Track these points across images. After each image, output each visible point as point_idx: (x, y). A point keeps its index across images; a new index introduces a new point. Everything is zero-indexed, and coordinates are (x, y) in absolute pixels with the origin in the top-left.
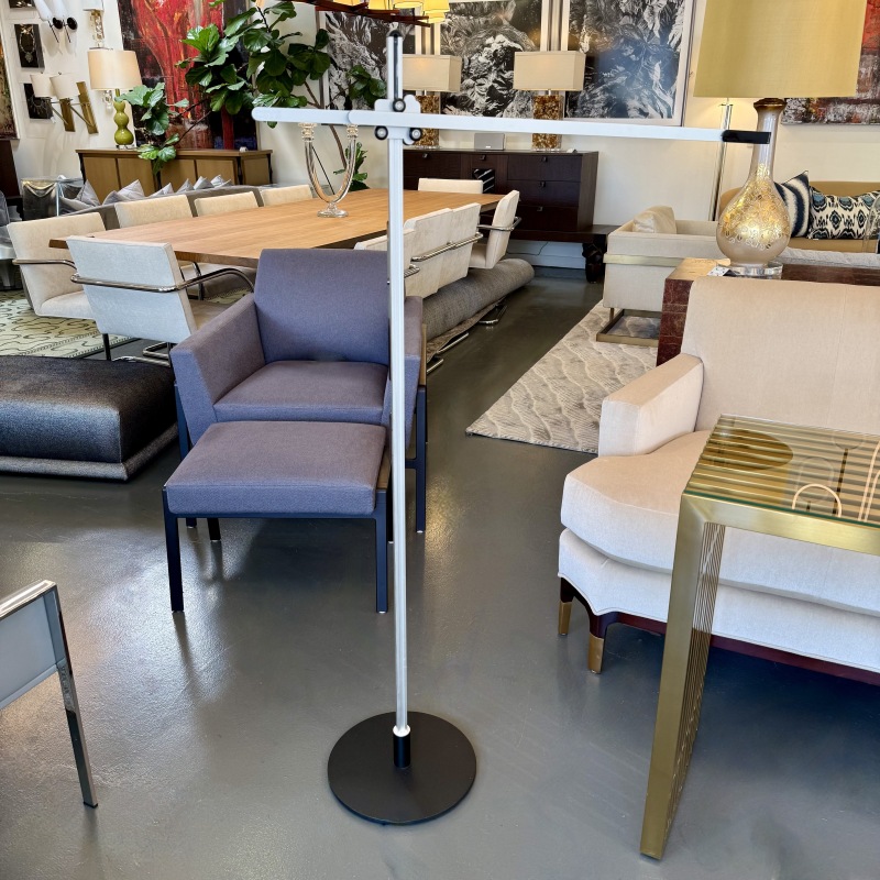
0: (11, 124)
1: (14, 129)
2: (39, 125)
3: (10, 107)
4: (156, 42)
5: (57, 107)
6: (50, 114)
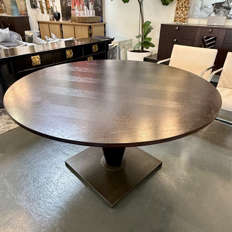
0: (26, 11)
1: (27, 12)
3: (25, 4)
6: (37, 7)
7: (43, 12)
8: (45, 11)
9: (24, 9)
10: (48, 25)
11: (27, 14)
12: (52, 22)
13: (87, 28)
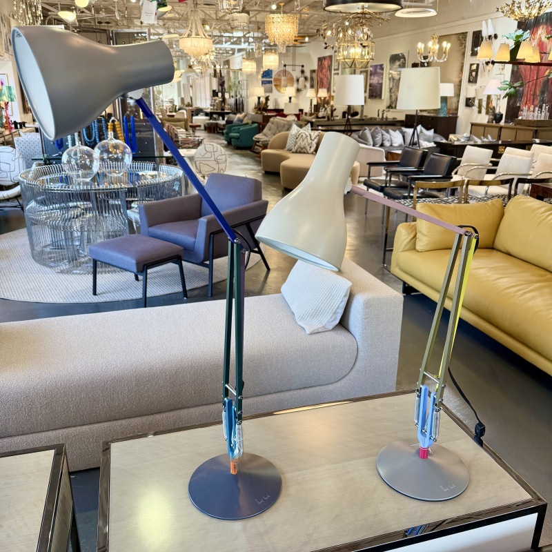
0: (457, 109)
2: (468, 110)
3: (458, 101)
4: (525, 71)
5: (476, 103)
6: (473, 105)
7: (480, 112)
8: (484, 111)
9: (454, 106)
10: (483, 128)
11: (457, 114)
12: (490, 124)
13: (532, 132)
